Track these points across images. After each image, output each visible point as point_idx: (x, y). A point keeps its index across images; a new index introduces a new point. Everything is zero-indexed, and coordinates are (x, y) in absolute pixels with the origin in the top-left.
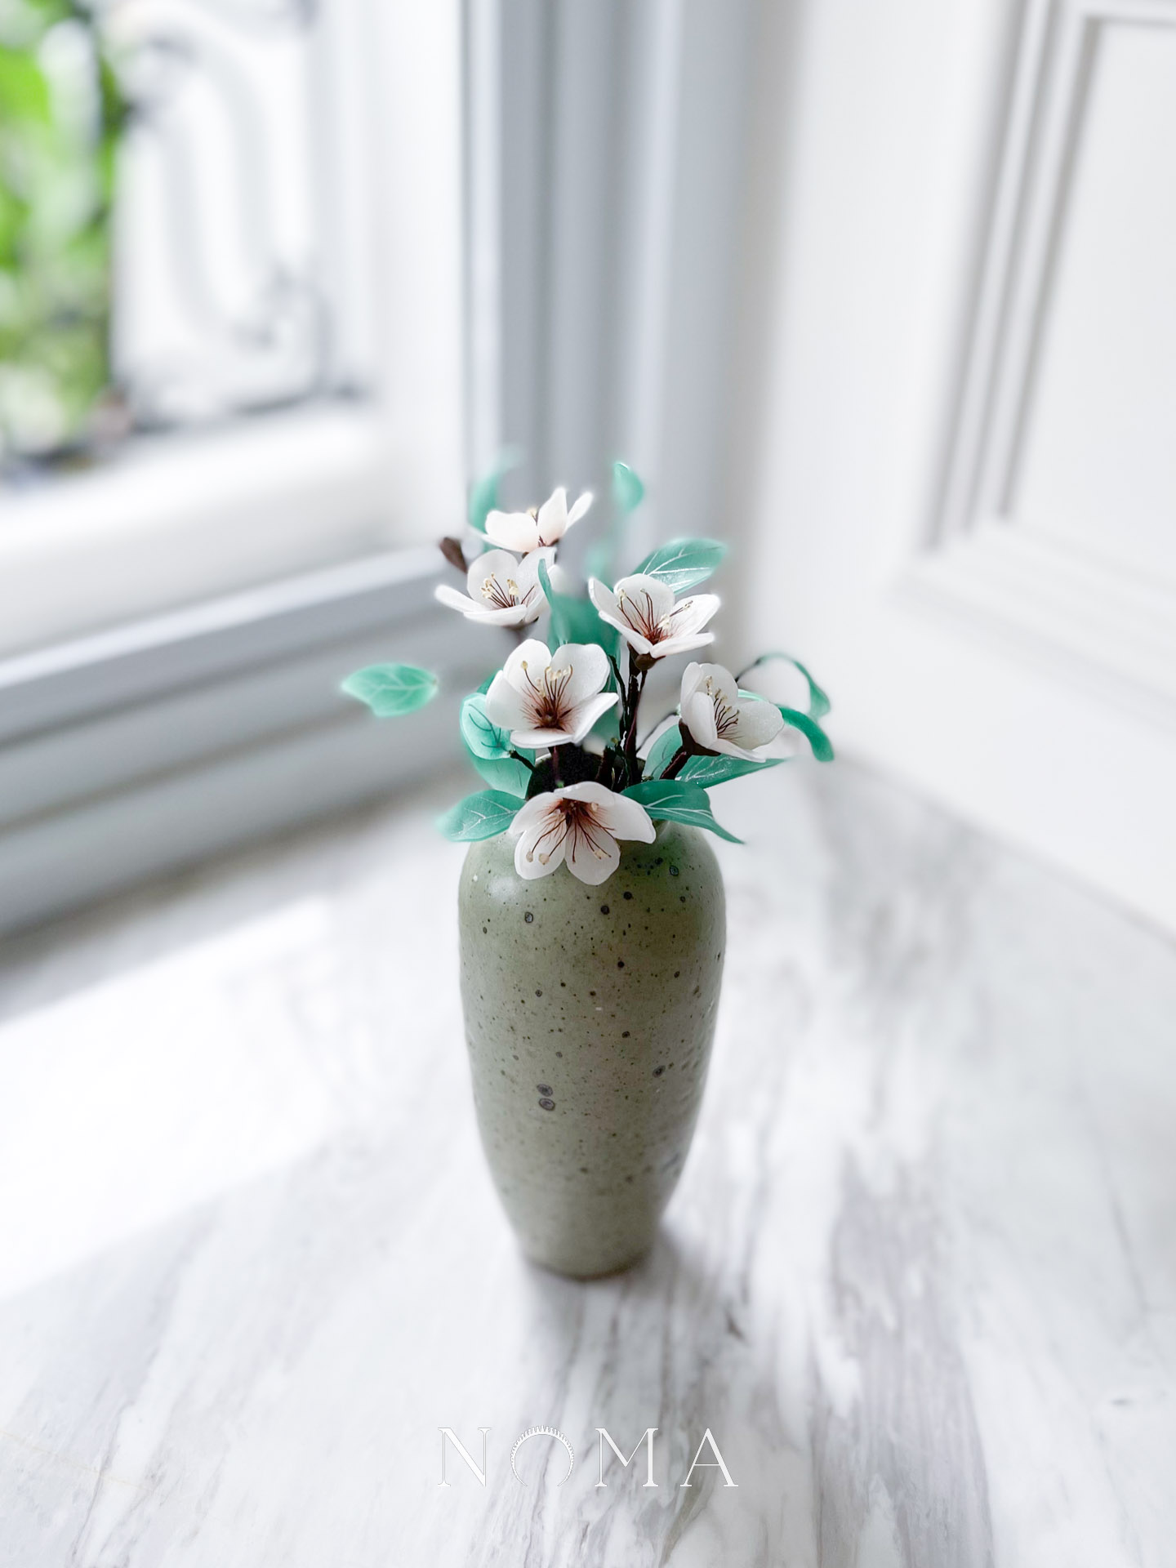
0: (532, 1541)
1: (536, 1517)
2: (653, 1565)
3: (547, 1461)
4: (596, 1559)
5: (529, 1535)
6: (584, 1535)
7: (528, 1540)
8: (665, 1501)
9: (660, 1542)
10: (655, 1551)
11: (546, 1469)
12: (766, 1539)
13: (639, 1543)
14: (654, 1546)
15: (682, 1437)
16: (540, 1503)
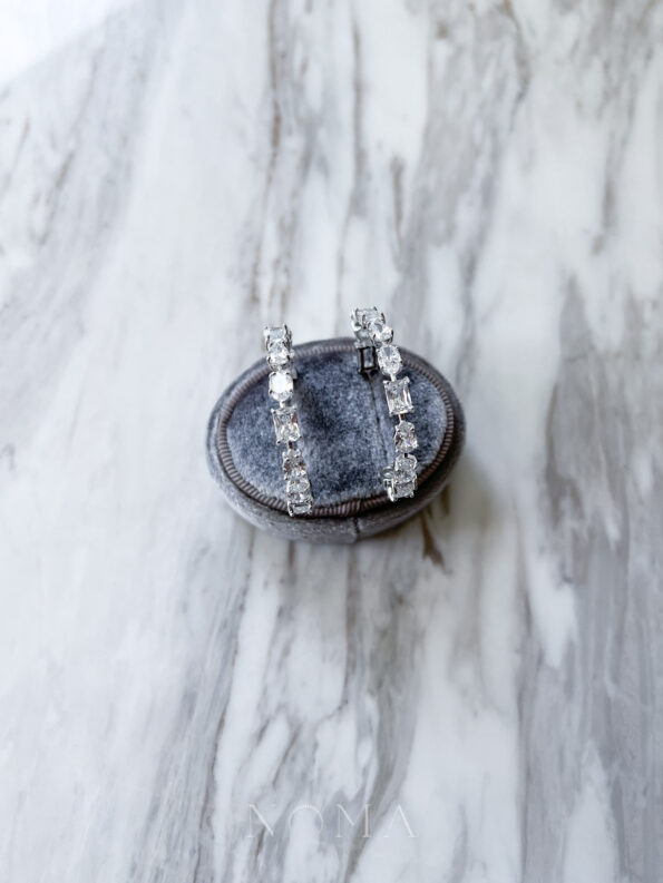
0: (201, 854)
1: (205, 825)
2: (338, 878)
3: (216, 747)
4: (274, 874)
5: (196, 848)
6: (260, 844)
7: (196, 855)
8: (351, 793)
9: (347, 846)
10: (340, 858)
11: (214, 759)
12: (465, 834)
13: (322, 850)
14: (339, 852)
15: (370, 705)
16: (209, 806)
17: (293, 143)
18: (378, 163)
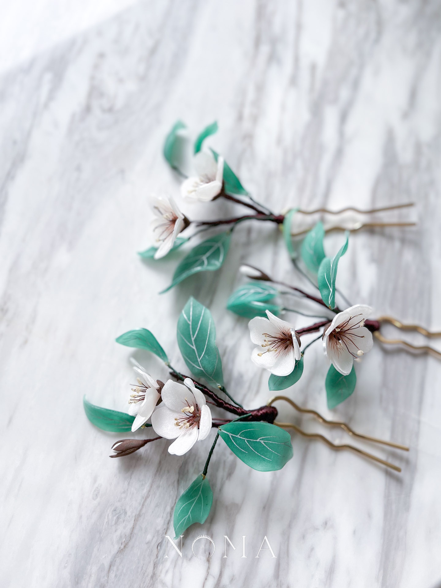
17: (265, 49)
18: (305, 63)
